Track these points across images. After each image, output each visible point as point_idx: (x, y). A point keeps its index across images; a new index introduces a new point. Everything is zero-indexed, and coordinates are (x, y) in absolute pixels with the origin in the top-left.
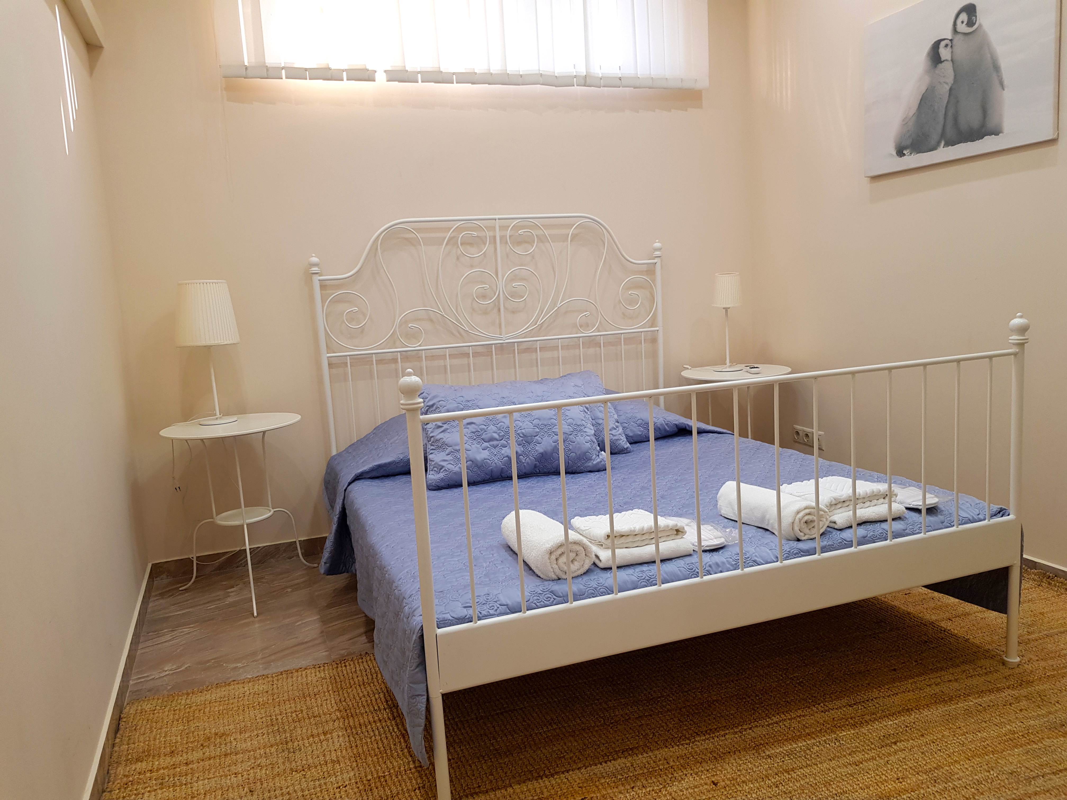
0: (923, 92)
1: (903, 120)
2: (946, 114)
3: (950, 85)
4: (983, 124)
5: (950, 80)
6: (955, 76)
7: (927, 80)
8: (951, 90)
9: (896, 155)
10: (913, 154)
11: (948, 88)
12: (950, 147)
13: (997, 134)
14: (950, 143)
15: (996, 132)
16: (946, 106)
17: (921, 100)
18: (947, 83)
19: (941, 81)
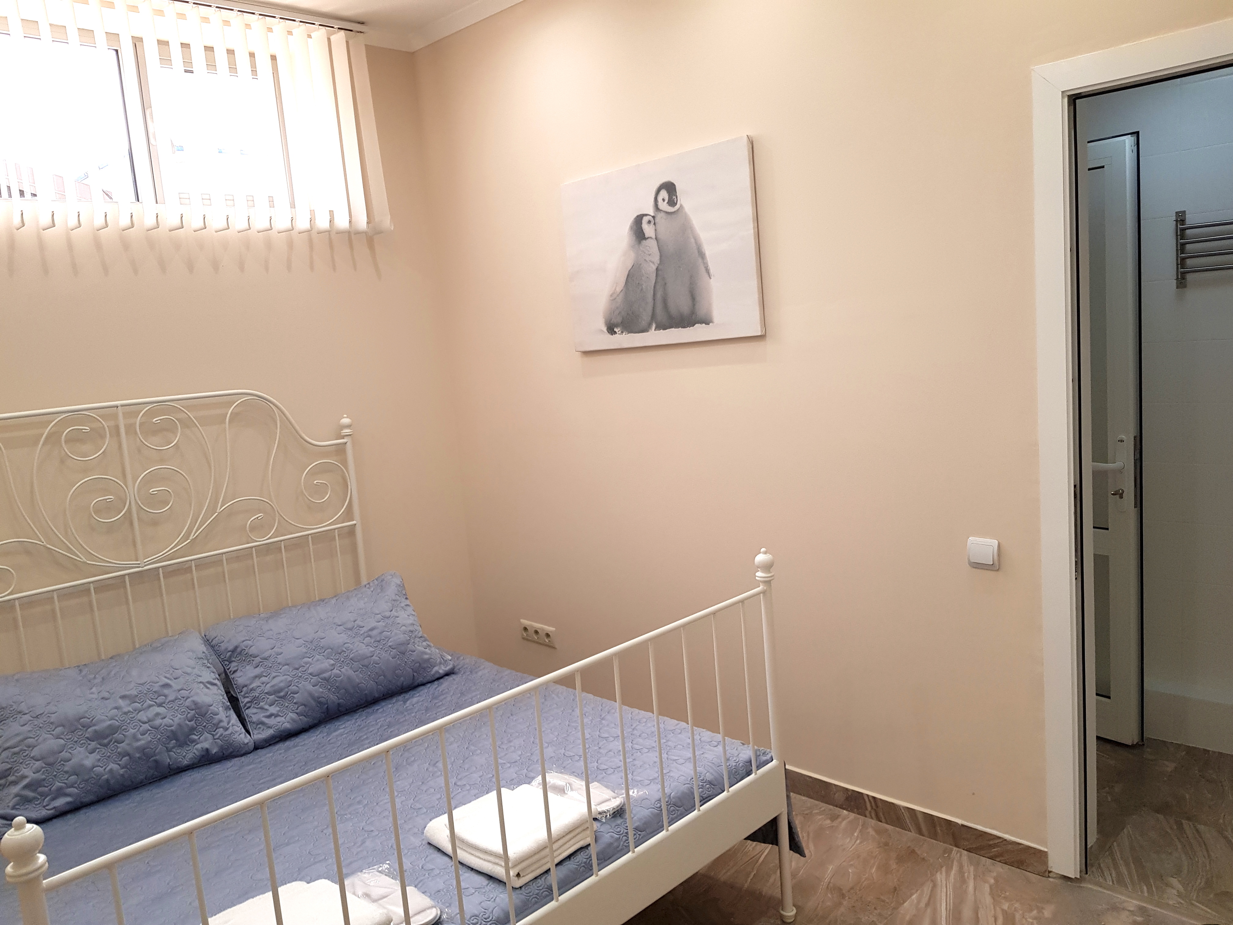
0: (629, 269)
1: (611, 296)
2: (654, 295)
3: (657, 265)
4: (693, 312)
5: (656, 259)
6: (661, 256)
7: (632, 255)
8: (657, 269)
9: (606, 331)
10: (624, 333)
11: (654, 268)
12: (661, 331)
13: (707, 323)
14: (661, 327)
15: (707, 321)
16: (654, 287)
17: (628, 275)
18: (653, 263)
19: (647, 260)
